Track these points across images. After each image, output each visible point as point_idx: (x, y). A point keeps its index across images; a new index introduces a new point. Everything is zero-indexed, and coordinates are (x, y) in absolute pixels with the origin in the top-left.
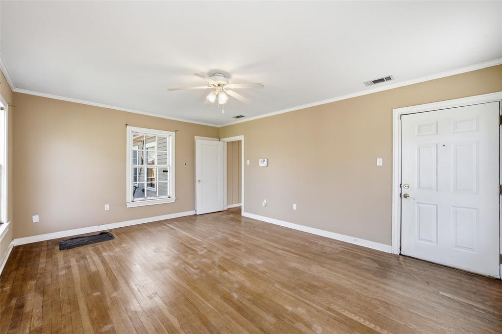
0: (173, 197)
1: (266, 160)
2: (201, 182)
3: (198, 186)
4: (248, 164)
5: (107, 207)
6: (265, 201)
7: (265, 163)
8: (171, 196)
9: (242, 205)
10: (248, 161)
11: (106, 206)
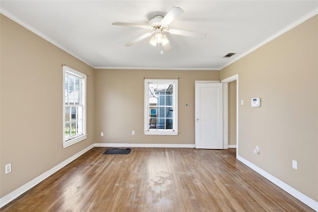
0: (176, 131)
1: (258, 99)
2: (199, 121)
3: (197, 124)
4: (242, 104)
5: (133, 133)
6: (257, 147)
7: (257, 103)
8: (175, 130)
9: (237, 146)
10: (242, 101)
11: (133, 131)
